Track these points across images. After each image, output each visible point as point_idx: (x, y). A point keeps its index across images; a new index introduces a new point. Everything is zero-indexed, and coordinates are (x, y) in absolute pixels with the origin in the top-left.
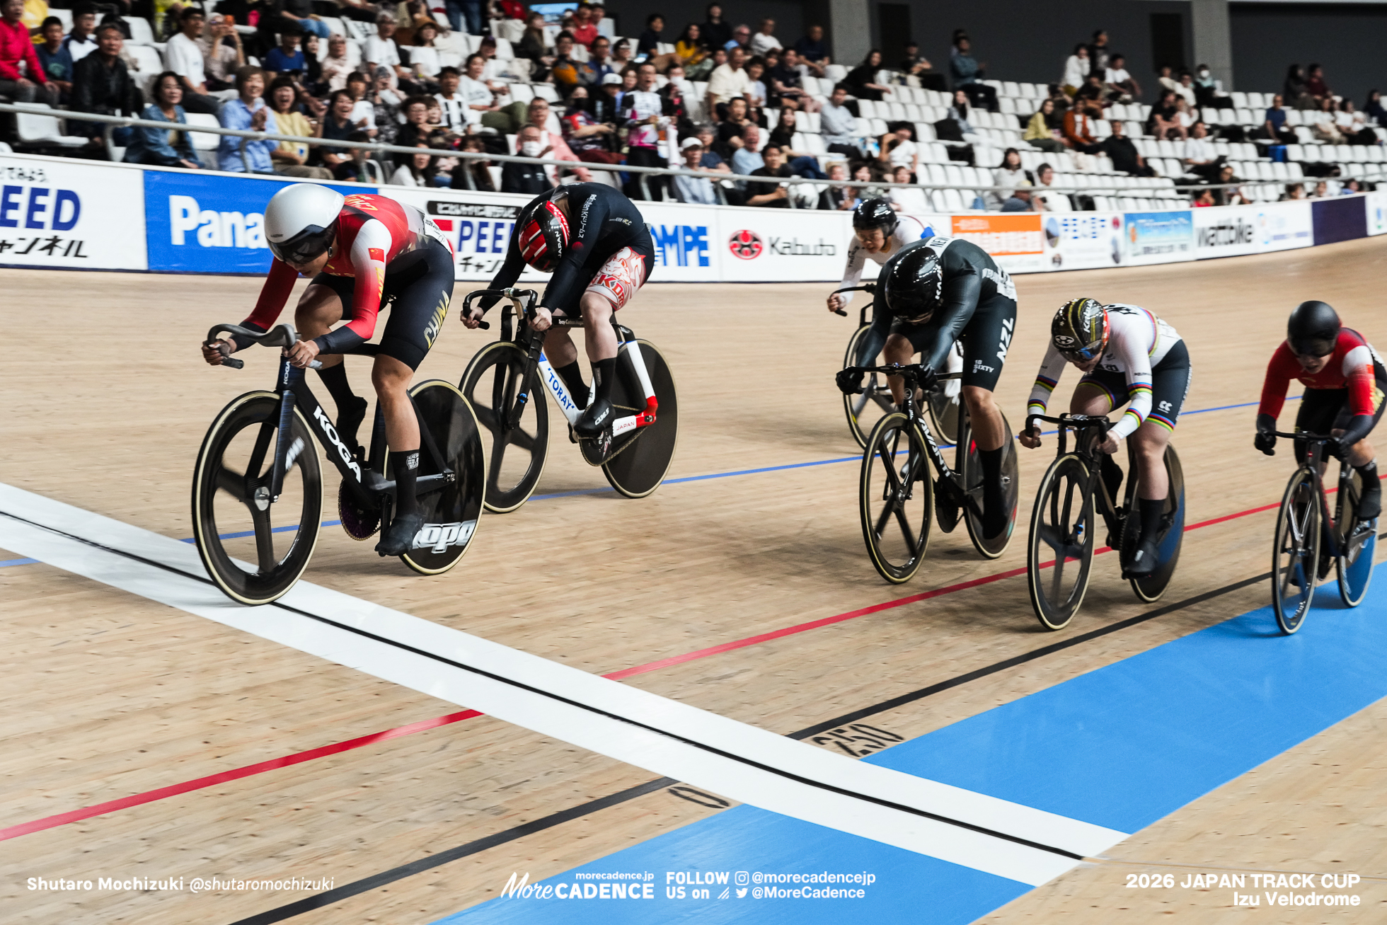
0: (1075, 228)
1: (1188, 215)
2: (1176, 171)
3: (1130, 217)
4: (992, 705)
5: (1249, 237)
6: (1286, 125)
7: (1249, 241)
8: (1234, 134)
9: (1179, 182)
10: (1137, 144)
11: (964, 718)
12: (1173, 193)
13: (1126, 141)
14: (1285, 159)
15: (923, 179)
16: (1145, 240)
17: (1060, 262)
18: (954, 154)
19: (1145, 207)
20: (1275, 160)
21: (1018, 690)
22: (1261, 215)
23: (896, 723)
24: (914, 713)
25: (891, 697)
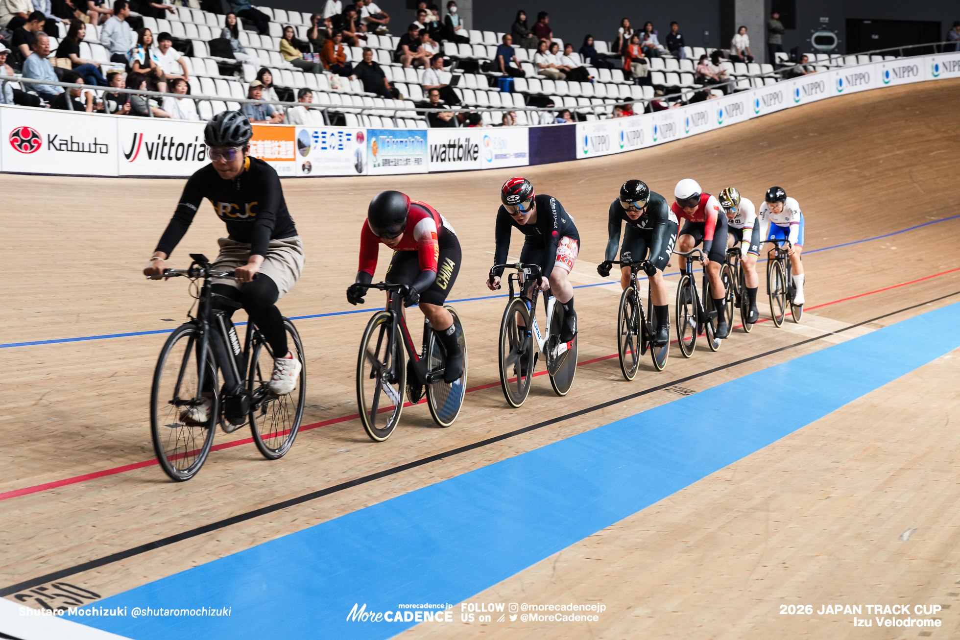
0: (324, 140)
1: (424, 134)
2: (418, 95)
3: (372, 133)
4: (188, 566)
5: (475, 155)
6: (514, 61)
7: (475, 159)
8: (470, 66)
9: (419, 105)
10: (386, 70)
11: (159, 578)
12: (414, 114)
13: (376, 66)
14: (512, 90)
15: (195, 91)
16: (385, 153)
17: (309, 170)
18: (226, 70)
19: (388, 124)
20: (503, 90)
21: (214, 553)
22: (486, 136)
23: (96, 582)
24: (115, 572)
25: (94, 558)
